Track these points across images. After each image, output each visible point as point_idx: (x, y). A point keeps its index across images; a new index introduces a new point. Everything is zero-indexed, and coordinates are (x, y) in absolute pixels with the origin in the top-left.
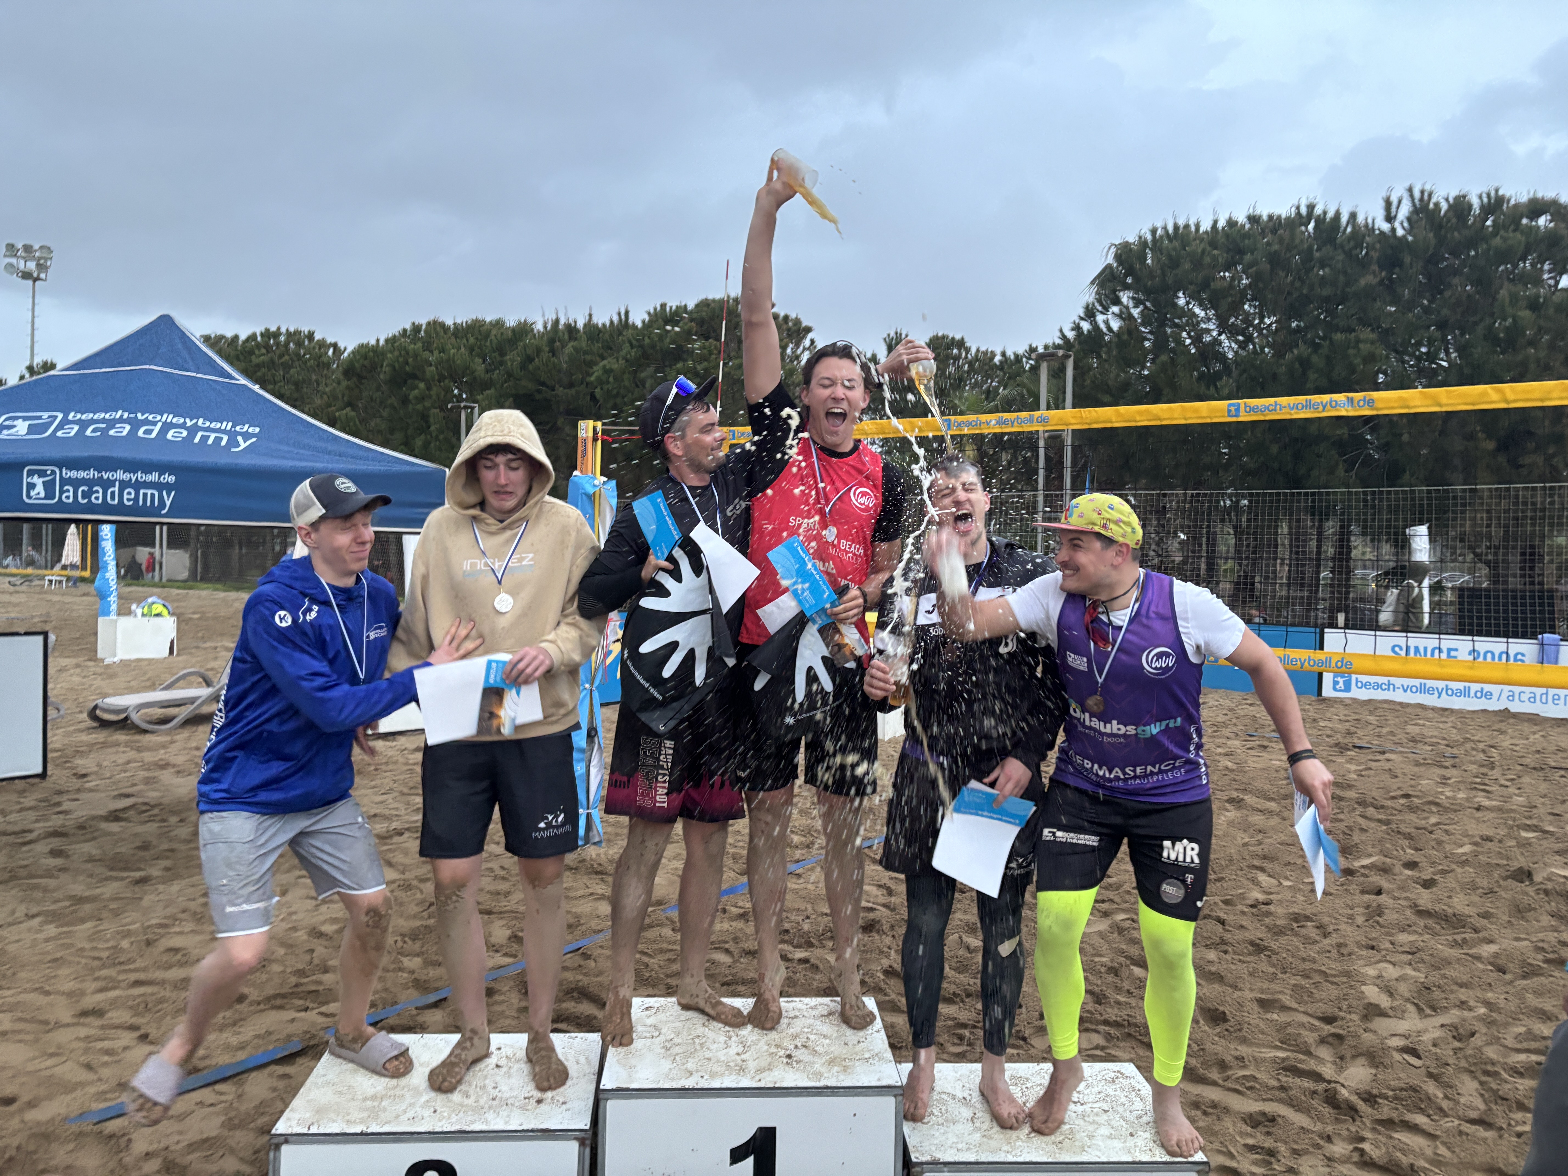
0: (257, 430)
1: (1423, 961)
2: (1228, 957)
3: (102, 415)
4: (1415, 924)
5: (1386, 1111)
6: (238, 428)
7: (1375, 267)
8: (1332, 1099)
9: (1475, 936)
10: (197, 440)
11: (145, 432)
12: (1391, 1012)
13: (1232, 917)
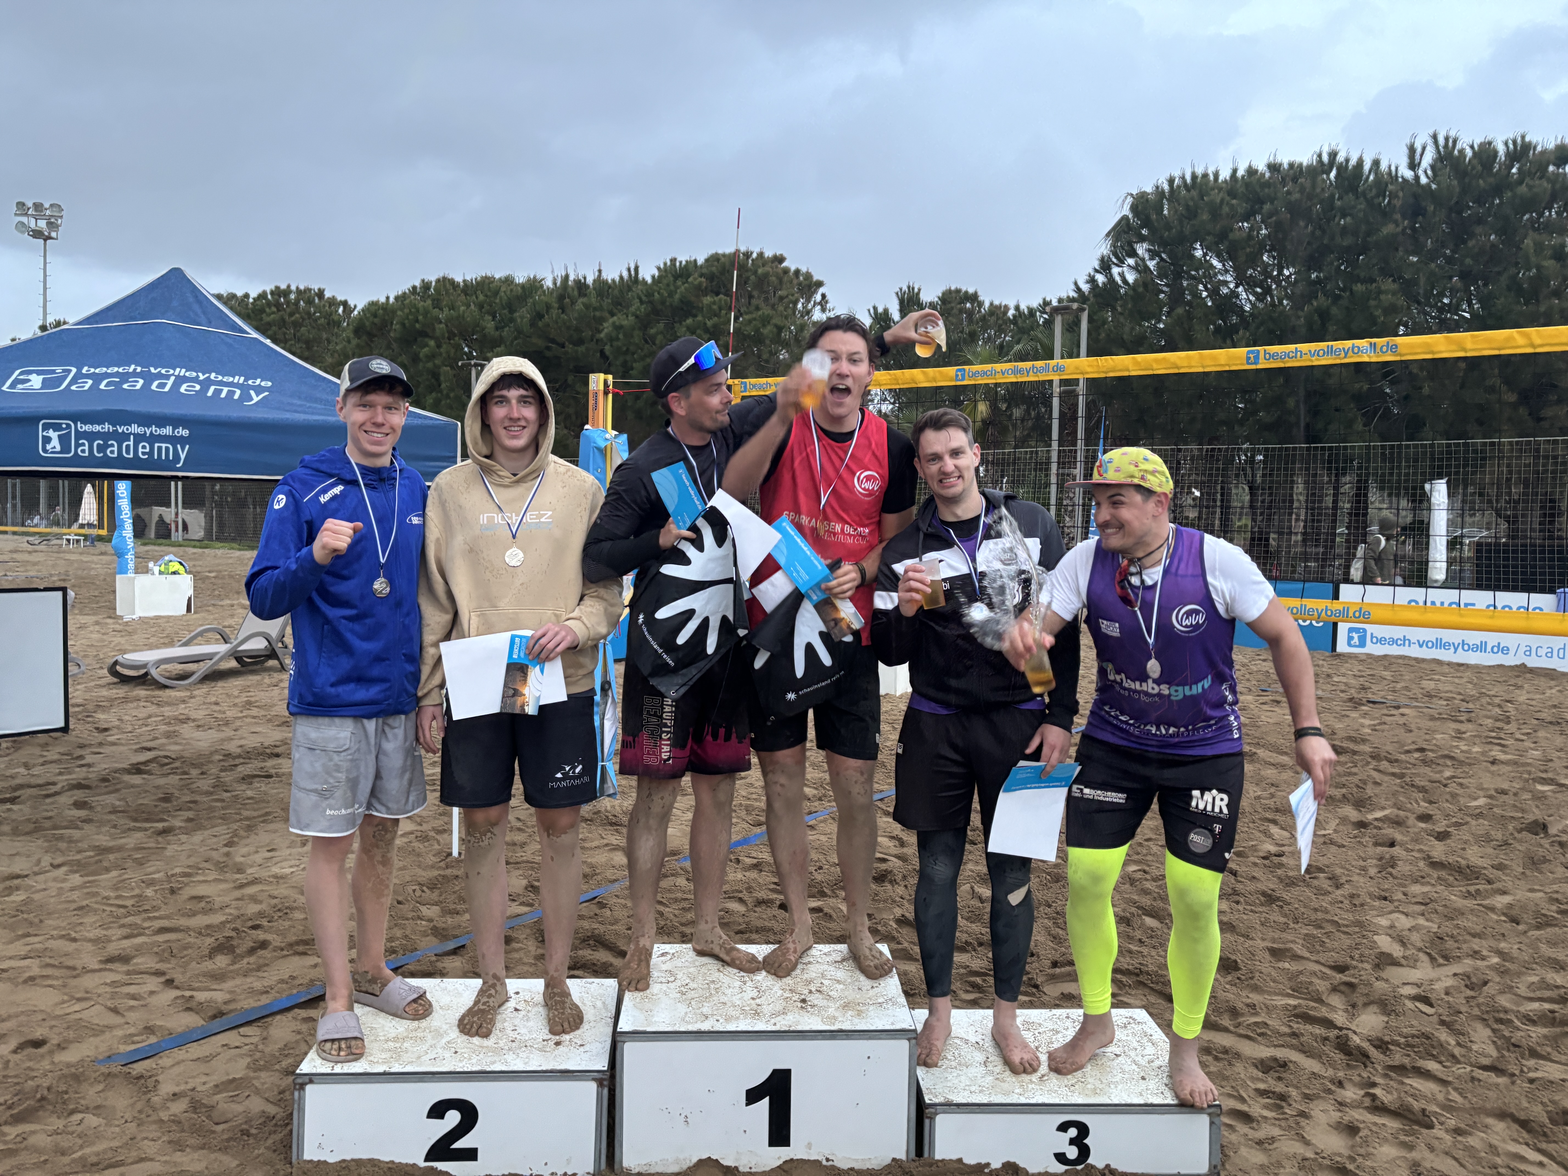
0: (270, 384)
1: (1436, 911)
2: (1240, 907)
3: (116, 369)
4: (1429, 875)
5: (1398, 1057)
6: (250, 382)
7: (1398, 216)
8: (1343, 1046)
9: (1489, 887)
10: (210, 394)
11: (158, 386)
12: (1403, 962)
13: (1244, 869)
